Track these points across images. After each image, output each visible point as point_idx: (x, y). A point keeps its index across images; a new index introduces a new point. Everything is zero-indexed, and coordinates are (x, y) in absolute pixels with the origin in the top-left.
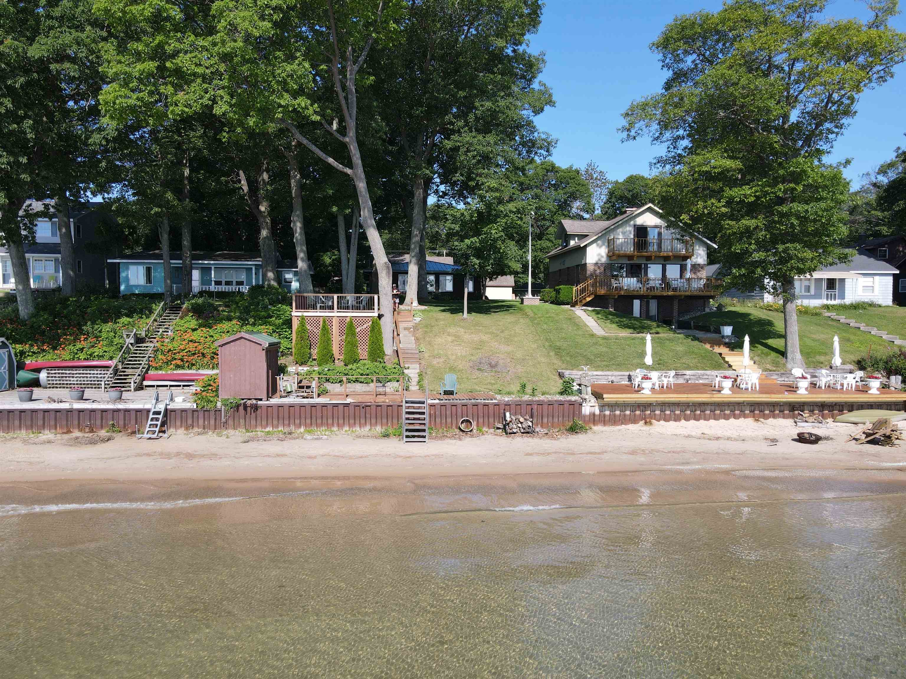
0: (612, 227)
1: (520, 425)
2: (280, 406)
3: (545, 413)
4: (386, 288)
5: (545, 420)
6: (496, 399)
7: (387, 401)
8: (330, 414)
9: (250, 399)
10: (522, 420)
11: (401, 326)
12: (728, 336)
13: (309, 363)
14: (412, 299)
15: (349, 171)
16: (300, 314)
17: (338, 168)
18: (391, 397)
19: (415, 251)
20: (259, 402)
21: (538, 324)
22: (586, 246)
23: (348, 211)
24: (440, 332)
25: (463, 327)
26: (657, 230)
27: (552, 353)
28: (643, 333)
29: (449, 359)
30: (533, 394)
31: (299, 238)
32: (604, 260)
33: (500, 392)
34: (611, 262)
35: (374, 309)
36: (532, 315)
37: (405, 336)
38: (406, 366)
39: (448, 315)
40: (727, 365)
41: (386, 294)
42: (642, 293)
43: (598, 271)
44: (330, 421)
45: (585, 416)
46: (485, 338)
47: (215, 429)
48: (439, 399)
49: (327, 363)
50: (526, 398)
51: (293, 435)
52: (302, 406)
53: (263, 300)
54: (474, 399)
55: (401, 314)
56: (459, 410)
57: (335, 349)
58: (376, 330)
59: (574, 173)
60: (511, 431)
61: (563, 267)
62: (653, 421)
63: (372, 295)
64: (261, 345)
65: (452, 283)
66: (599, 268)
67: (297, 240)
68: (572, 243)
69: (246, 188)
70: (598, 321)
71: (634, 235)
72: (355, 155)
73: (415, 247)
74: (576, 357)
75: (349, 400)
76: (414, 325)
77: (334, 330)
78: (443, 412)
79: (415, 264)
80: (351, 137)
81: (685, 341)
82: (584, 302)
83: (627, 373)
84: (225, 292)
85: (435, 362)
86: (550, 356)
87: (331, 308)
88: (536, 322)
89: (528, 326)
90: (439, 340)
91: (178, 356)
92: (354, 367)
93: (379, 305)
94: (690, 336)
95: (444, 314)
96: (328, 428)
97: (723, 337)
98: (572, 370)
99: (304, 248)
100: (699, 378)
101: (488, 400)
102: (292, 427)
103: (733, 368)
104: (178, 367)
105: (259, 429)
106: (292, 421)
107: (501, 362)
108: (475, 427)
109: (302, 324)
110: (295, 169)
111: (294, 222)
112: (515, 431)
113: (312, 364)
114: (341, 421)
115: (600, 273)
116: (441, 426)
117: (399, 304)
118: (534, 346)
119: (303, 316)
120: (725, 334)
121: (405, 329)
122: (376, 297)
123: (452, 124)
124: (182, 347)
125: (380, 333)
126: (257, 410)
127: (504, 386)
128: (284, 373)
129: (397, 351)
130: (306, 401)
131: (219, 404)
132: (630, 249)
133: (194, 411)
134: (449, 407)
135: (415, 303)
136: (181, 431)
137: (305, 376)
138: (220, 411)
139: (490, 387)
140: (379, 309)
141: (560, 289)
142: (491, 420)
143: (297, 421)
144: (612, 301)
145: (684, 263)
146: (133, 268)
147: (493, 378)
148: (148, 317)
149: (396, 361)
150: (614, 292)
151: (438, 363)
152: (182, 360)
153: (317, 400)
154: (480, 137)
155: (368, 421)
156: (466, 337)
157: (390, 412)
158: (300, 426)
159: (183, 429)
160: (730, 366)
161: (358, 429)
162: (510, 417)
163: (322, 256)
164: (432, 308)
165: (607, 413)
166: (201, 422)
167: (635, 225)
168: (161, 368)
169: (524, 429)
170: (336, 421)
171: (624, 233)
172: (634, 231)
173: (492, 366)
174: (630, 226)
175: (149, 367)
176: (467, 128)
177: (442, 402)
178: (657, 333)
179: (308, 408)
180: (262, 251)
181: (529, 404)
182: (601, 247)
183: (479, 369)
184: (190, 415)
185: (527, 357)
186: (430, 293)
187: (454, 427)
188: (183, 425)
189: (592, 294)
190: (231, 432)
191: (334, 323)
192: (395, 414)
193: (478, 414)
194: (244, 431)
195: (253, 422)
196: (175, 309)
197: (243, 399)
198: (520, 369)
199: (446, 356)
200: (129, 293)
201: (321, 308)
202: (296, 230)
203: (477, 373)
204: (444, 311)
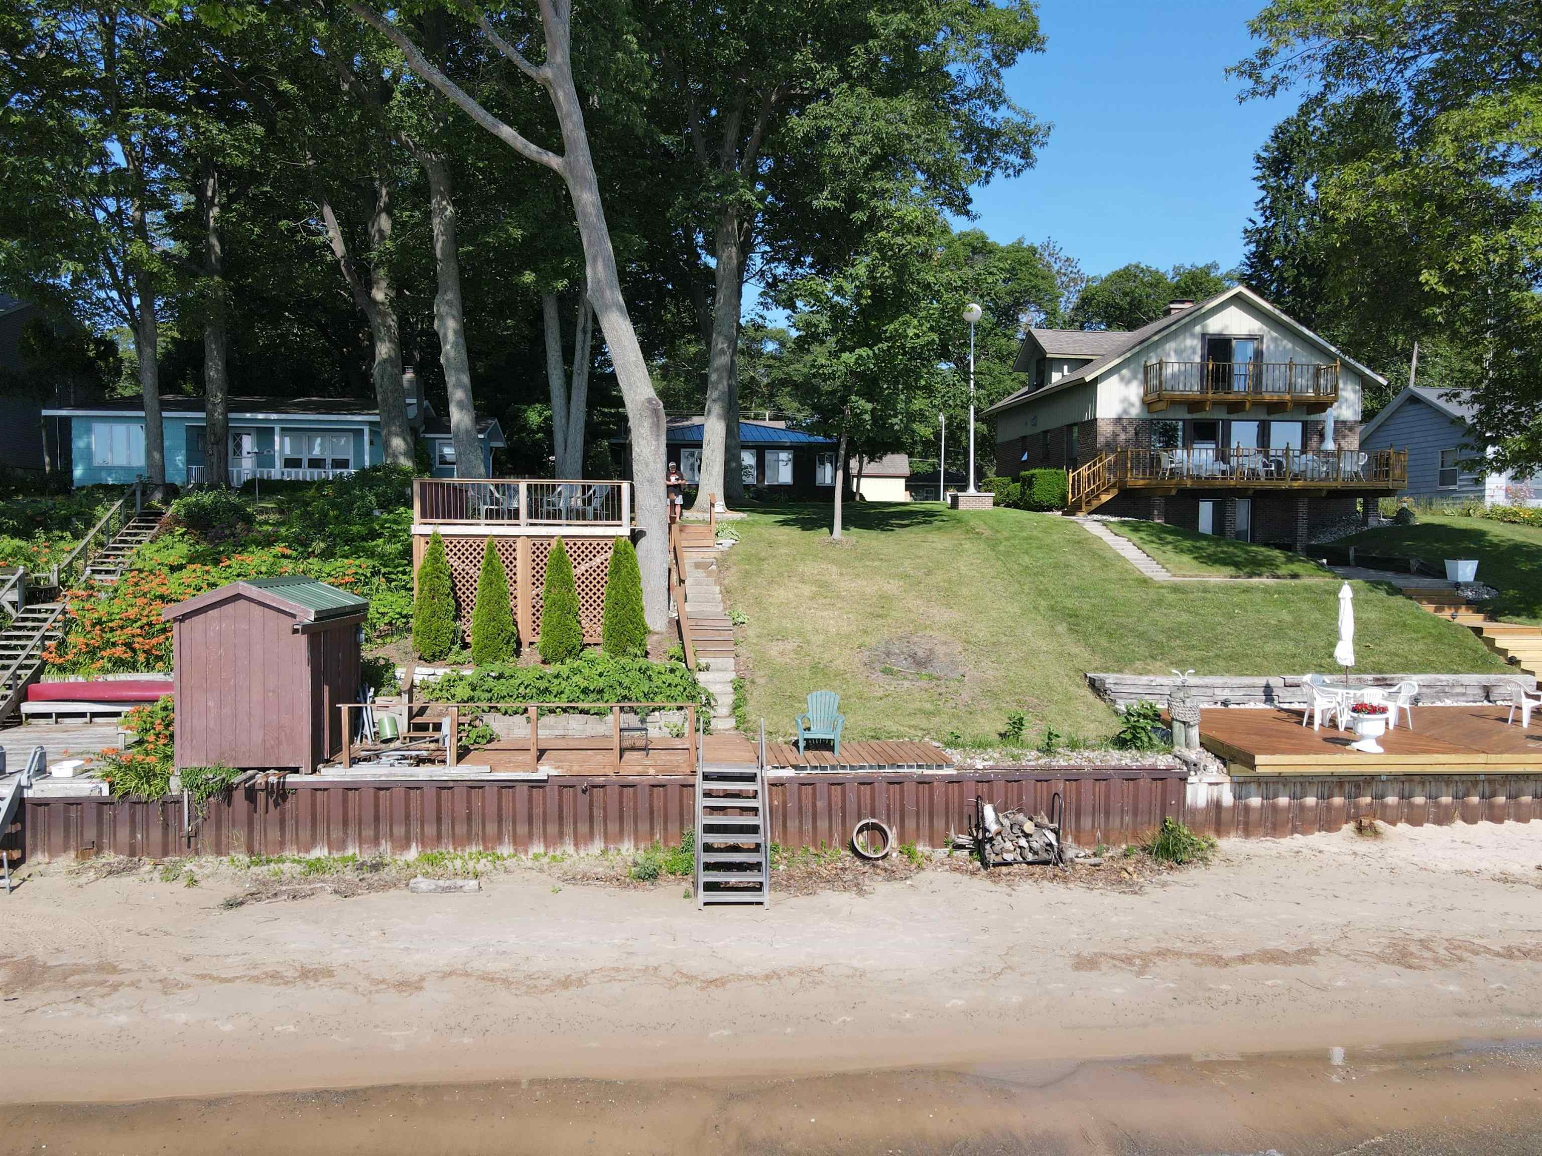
0: (1156, 338)
1: (1023, 842)
2: (349, 789)
3: (1087, 804)
4: (652, 466)
5: (1086, 823)
6: (949, 765)
7: (652, 771)
8: (491, 809)
9: (264, 770)
10: (1029, 827)
11: (689, 558)
12: (1467, 585)
13: (452, 658)
14: (712, 495)
15: (553, 161)
16: (428, 530)
17: (526, 153)
18: (664, 757)
19: (720, 387)
20: (291, 778)
21: (1008, 554)
22: (1095, 381)
23: (561, 284)
24: (781, 574)
25: (834, 561)
26: (1251, 347)
27: (1062, 628)
28: (1260, 575)
29: (808, 642)
30: (1048, 750)
31: (452, 354)
32: (1135, 411)
33: (954, 742)
34: (1149, 416)
35: (620, 519)
36: (987, 533)
37: (698, 583)
38: (703, 662)
39: (795, 532)
40: (1502, 660)
41: (651, 481)
42: (1233, 483)
43: (1123, 437)
44: (492, 829)
45: (1194, 811)
46: (892, 587)
47: (165, 853)
48: (795, 767)
49: (496, 658)
50: (1032, 759)
51: (383, 874)
52: (413, 787)
53: (363, 498)
54: (892, 766)
55: (687, 530)
56: (851, 797)
57: (524, 617)
58: (624, 572)
59: (1025, 254)
60: (998, 859)
61: (1028, 431)
62: (1380, 824)
63: (615, 482)
64: (293, 616)
65: (790, 467)
66: (1124, 429)
67: (447, 359)
68: (1056, 378)
69: (339, 248)
70: (1146, 547)
71: (1202, 357)
72: (569, 115)
73: (720, 379)
74: (1122, 636)
75: (544, 771)
76: (718, 556)
77: (519, 570)
78: (807, 803)
79: (719, 417)
80: (559, 67)
81: (1371, 595)
82: (1095, 504)
83: (1262, 681)
84: (298, 481)
85: (774, 650)
86: (1058, 635)
87: (514, 514)
88: (1001, 548)
89: (987, 559)
90: (780, 594)
91: (120, 637)
92: (564, 670)
93: (632, 510)
94: (1379, 583)
95: (787, 529)
96: (486, 848)
97: (1457, 585)
98: (1120, 671)
99: (466, 379)
100: (1443, 692)
101: (929, 767)
102: (385, 847)
103: (1524, 666)
104: (119, 664)
105: (290, 853)
106: (384, 828)
107: (941, 650)
108: (895, 845)
109: (435, 557)
110: (441, 193)
111: (442, 319)
112: (1009, 857)
113: (460, 659)
114: (522, 829)
115: (1127, 441)
116: (801, 838)
117: (683, 507)
118: (1013, 609)
119: (435, 535)
120: (1461, 579)
121: (697, 566)
122: (625, 486)
123: (809, 74)
124: (132, 612)
125: (634, 579)
126: (284, 799)
127: (959, 718)
128: (378, 686)
129: (678, 622)
130: (424, 773)
131: (175, 784)
132: (1193, 387)
133: (101, 803)
134: (822, 788)
135: (720, 506)
136: (67, 861)
137: (437, 694)
138: (178, 802)
139: (924, 724)
140: (632, 519)
141: (1033, 475)
142: (939, 824)
143: (399, 831)
144: (1159, 502)
145: (1313, 417)
146: (99, 428)
147: (925, 696)
148: (77, 536)
149: (675, 649)
150: (1167, 483)
151: (782, 654)
152: (129, 645)
153: (452, 771)
154: (880, 102)
155: (598, 829)
156: (846, 585)
157: (658, 804)
158: (406, 844)
159: (73, 854)
160: (1514, 662)
161: (570, 849)
162: (998, 821)
163: (525, 411)
164: (756, 517)
165: (1255, 801)
166: (123, 834)
167: (1204, 335)
168: (74, 667)
169: (1036, 853)
170: (507, 828)
171: (1178, 352)
172: (1203, 348)
173: (920, 663)
174: (1193, 336)
175: (45, 663)
176: (845, 85)
177: (803, 773)
178: (1295, 576)
179: (430, 793)
180: (379, 390)
181: (1044, 777)
182: (1128, 382)
183: (887, 671)
184: (91, 814)
185: (1004, 639)
186: (747, 487)
187: (836, 843)
188: (73, 843)
189: (1114, 486)
190: (209, 861)
191: (519, 554)
192: (674, 809)
193: (902, 806)
194: (244, 859)
195: (274, 834)
196: (150, 516)
197: (244, 770)
198: (990, 671)
199: (800, 634)
200: (90, 484)
201: (490, 514)
202: (445, 335)
203: (883, 679)
204: (785, 523)
